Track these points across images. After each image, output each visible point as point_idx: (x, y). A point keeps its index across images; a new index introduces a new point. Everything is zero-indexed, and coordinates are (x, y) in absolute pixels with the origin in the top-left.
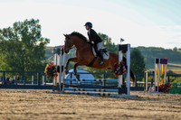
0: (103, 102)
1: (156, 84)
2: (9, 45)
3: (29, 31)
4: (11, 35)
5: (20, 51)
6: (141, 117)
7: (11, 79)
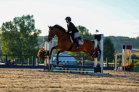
0: (82, 79)
1: (123, 64)
2: (10, 35)
3: (26, 24)
4: (12, 27)
5: (18, 39)
6: (112, 90)
7: (12, 61)
